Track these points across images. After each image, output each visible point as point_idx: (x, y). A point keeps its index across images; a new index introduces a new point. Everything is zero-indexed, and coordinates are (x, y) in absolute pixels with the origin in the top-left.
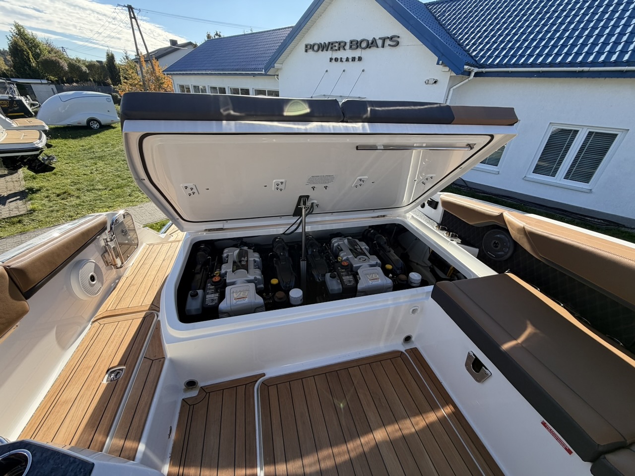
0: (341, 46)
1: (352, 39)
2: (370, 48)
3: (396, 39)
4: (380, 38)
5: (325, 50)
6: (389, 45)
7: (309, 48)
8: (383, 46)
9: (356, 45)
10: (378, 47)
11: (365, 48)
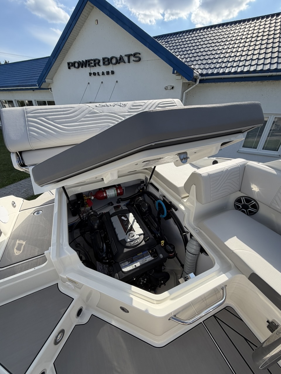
0: (96, 63)
1: (104, 57)
2: (119, 63)
3: (138, 55)
4: (126, 55)
5: (84, 67)
6: (133, 60)
7: (71, 65)
8: (129, 62)
9: (108, 61)
10: (125, 63)
11: (116, 64)
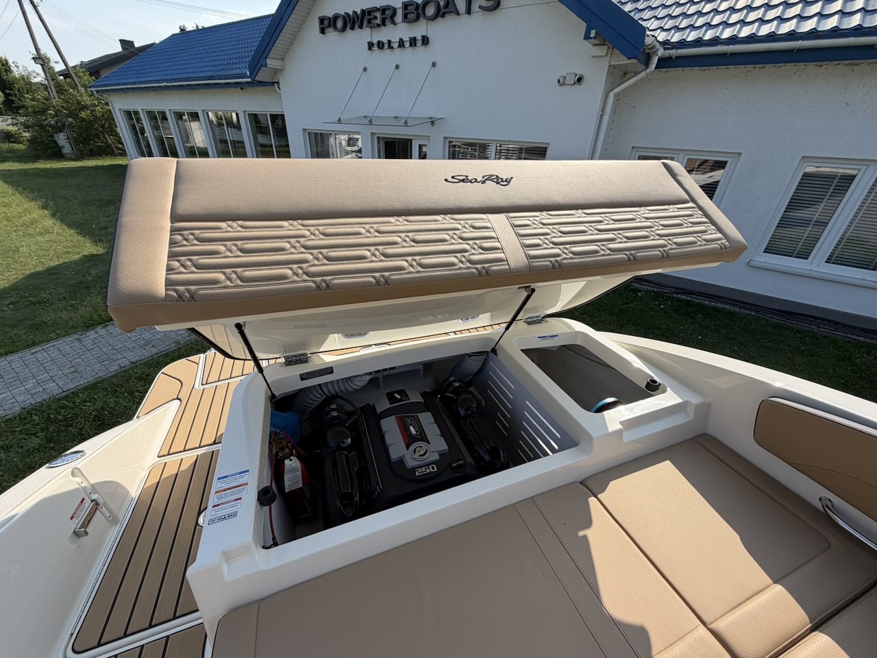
0: (386, 16)
2: (443, 16)
5: (356, 27)
6: (480, 7)
7: (327, 24)
8: (469, 12)
9: (415, 11)
10: (458, 14)
11: (434, 18)
